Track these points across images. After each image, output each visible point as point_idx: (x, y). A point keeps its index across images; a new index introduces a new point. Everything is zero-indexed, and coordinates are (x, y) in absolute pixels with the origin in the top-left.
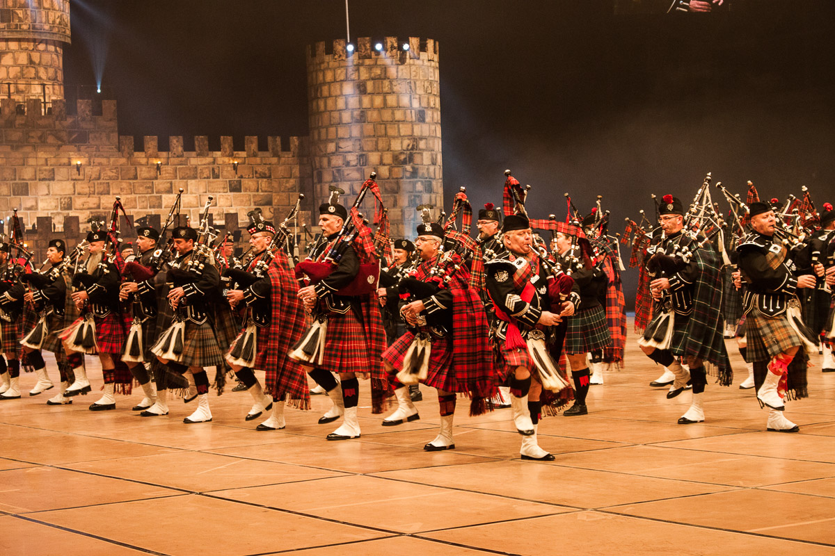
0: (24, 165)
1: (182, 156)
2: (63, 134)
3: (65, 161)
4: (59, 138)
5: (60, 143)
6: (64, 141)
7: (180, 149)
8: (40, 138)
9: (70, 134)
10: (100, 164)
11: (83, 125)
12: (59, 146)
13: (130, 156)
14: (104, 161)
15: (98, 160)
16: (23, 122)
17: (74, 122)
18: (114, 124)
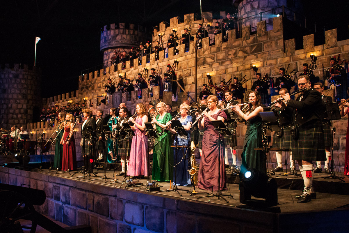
0: (225, 73)
1: (336, 46)
2: (248, 49)
3: (248, 66)
4: (245, 52)
5: (246, 55)
6: (247, 53)
7: (334, 40)
8: (234, 54)
9: (252, 47)
10: (270, 65)
11: (260, 39)
12: (245, 57)
13: (292, 54)
14: (273, 62)
15: (269, 62)
16: (225, 46)
17: (254, 38)
18: (281, 34)
